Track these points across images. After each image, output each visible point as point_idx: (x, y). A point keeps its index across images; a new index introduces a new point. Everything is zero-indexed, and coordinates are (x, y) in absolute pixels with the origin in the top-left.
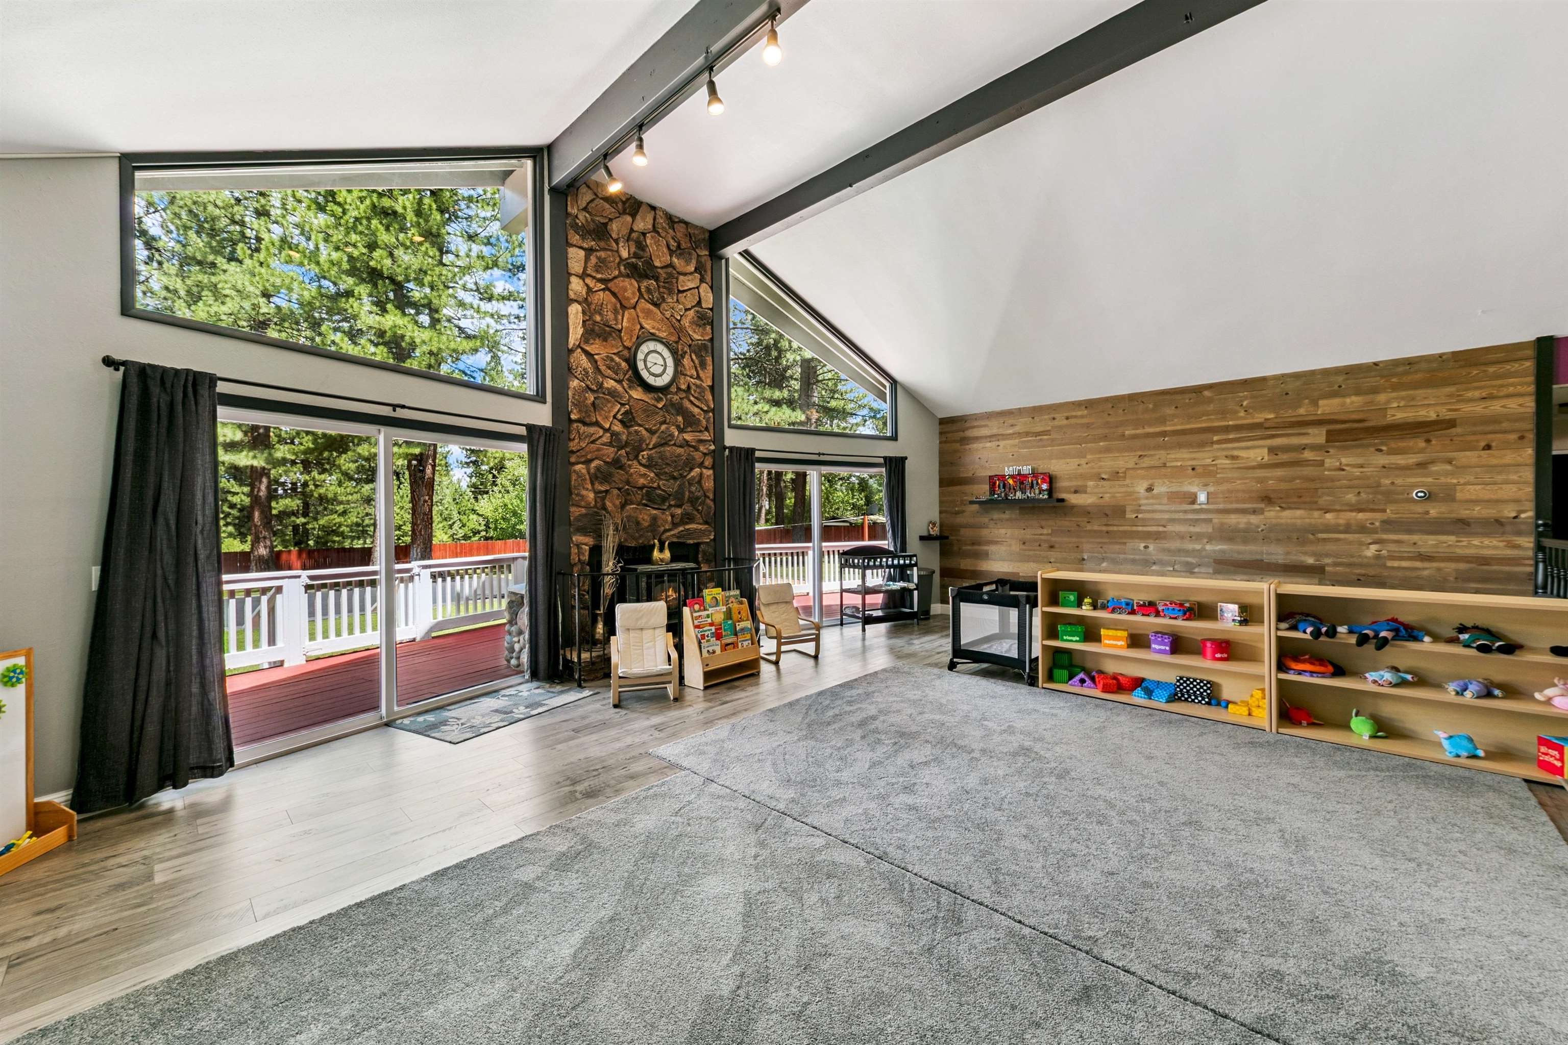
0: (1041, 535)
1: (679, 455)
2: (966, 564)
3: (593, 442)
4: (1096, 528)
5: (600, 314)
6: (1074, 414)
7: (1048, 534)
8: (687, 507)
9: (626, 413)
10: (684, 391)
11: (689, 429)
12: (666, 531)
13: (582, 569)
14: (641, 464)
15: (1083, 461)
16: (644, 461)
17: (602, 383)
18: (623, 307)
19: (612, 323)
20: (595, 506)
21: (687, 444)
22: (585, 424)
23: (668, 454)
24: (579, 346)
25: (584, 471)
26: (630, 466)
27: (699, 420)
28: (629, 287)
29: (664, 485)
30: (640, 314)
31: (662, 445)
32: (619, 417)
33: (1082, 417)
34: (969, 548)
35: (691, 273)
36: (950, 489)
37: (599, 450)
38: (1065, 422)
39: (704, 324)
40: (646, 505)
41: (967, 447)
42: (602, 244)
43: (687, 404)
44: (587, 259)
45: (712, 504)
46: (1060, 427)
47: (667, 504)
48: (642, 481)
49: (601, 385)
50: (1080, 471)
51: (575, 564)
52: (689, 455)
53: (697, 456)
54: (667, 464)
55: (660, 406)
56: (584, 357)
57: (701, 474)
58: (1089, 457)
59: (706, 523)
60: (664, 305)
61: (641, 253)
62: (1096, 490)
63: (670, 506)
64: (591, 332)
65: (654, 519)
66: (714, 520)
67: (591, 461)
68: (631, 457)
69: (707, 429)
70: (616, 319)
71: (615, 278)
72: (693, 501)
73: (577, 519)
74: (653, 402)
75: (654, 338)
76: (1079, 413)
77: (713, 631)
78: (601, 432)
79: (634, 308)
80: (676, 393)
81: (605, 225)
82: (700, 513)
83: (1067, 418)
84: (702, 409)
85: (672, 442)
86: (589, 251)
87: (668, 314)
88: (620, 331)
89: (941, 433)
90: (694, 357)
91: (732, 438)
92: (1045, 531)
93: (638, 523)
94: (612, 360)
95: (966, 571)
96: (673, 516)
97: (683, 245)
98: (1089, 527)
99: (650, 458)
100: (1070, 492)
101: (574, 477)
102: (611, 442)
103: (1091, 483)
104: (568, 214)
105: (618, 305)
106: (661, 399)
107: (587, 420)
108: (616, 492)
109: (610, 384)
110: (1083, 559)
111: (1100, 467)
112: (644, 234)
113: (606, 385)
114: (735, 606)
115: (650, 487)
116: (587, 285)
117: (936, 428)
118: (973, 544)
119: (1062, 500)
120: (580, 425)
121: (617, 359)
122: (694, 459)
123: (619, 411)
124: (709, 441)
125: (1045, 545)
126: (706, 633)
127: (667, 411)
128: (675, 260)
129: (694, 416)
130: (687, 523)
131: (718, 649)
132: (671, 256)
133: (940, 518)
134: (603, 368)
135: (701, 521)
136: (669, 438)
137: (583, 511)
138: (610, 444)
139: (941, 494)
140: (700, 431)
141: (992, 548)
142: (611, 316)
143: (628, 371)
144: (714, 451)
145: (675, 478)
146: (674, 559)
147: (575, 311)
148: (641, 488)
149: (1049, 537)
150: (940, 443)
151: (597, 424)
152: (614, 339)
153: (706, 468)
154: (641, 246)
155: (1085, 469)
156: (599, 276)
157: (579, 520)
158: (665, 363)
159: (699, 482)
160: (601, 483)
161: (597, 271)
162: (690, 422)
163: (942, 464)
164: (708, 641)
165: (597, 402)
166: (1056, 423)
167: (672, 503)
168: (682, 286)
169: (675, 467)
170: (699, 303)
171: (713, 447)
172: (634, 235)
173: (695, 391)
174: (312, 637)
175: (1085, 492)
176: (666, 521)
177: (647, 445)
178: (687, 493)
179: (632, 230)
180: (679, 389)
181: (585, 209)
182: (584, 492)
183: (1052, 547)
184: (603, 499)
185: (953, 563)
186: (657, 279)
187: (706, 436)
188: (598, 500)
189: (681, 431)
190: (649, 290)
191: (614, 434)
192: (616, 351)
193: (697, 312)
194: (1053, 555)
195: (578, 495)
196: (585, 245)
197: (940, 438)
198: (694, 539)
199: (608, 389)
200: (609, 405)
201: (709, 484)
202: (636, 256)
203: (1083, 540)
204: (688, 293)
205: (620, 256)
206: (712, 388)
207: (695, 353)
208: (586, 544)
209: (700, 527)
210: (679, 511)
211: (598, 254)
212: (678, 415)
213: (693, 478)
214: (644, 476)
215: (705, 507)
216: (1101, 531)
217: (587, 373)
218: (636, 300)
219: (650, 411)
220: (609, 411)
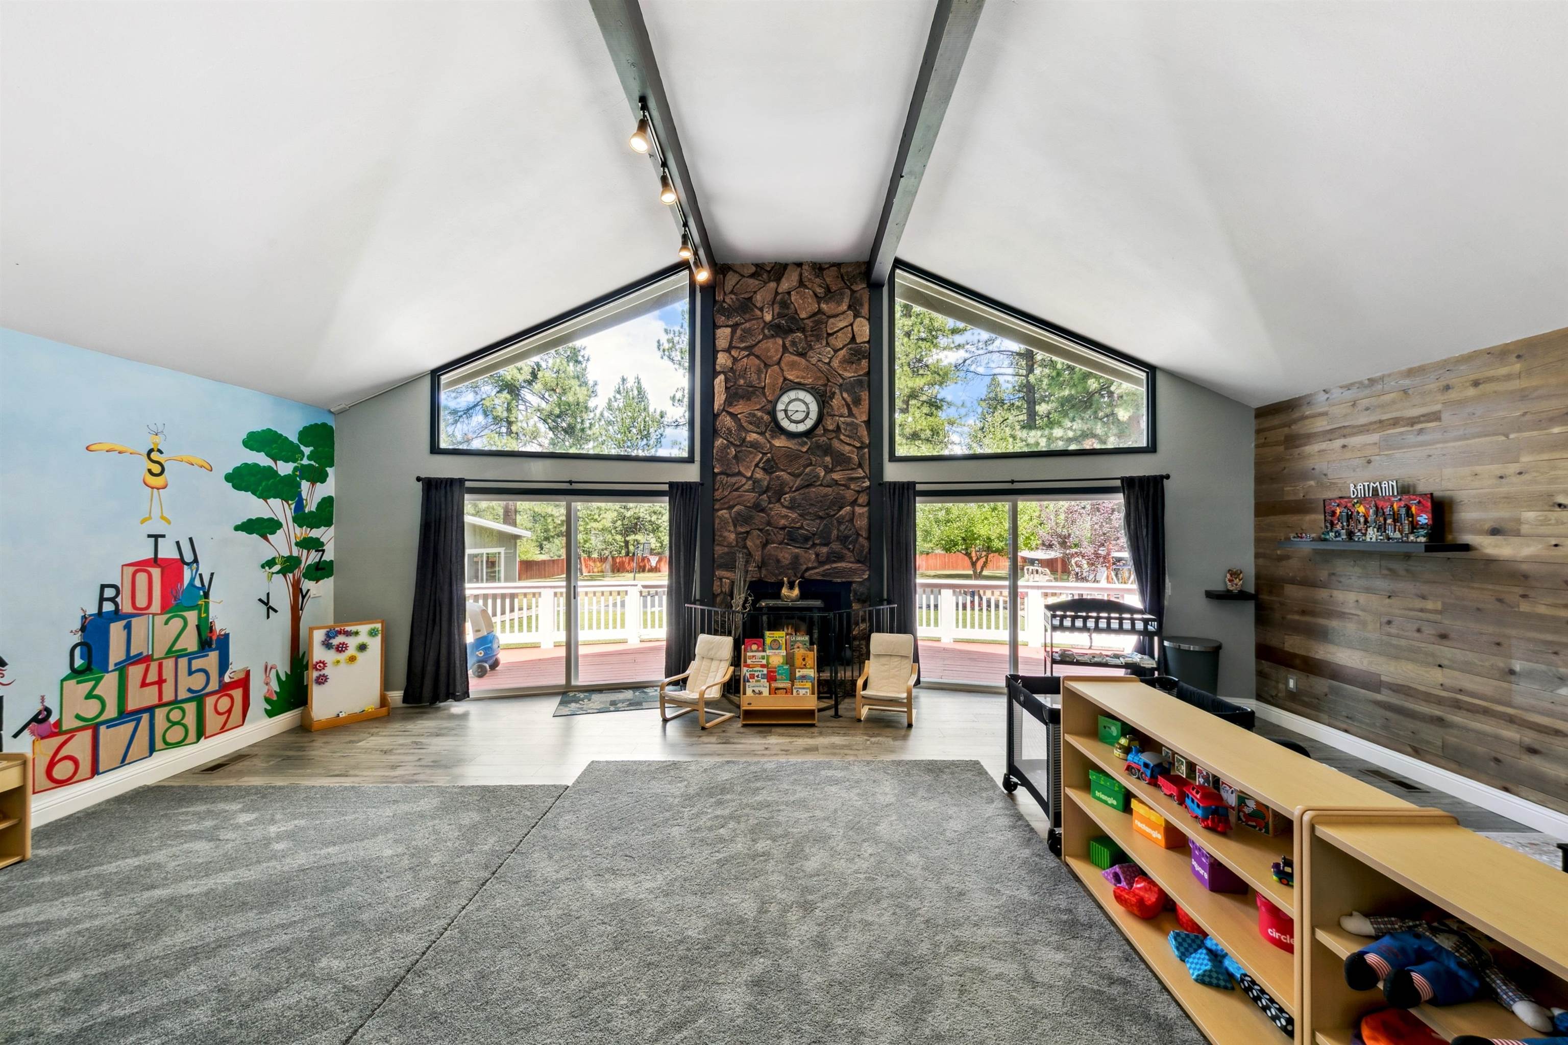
0: (1422, 610)
1: (826, 495)
2: (1293, 644)
3: (737, 490)
4: (1542, 610)
5: (744, 378)
6: (1492, 373)
7: (1436, 612)
8: (836, 546)
9: (768, 460)
10: (833, 431)
11: (838, 468)
12: (808, 569)
13: (724, 598)
14: (784, 506)
15: (1513, 468)
16: (786, 504)
17: (745, 438)
18: (767, 366)
19: (755, 383)
20: (737, 546)
21: (836, 483)
22: (728, 475)
23: (813, 495)
24: (724, 410)
25: (727, 516)
26: (771, 509)
27: (850, 458)
28: (773, 347)
29: (808, 525)
30: (785, 368)
31: (808, 486)
32: (761, 465)
33: (1508, 377)
34: (1297, 617)
35: (844, 313)
36: (1272, 519)
37: (740, 496)
38: (1472, 392)
39: (859, 359)
40: (788, 544)
41: (1297, 451)
42: (747, 316)
43: (836, 444)
44: (733, 333)
45: (866, 543)
46: (1462, 403)
47: (811, 543)
48: (783, 522)
49: (744, 440)
50: (1504, 489)
51: (718, 595)
52: (838, 493)
53: (849, 495)
54: (812, 505)
55: (804, 449)
56: (728, 418)
57: (853, 512)
58: (1526, 459)
59: (858, 561)
60: (810, 353)
61: (786, 311)
62: (1543, 530)
63: (814, 545)
64: (733, 396)
65: (796, 558)
66: (870, 560)
67: (734, 506)
68: (773, 500)
69: (860, 465)
70: (759, 378)
71: (759, 342)
72: (843, 539)
73: (721, 557)
74: (797, 447)
75: (799, 386)
76: (1503, 371)
77: (765, 672)
78: (744, 480)
79: (779, 363)
80: (823, 435)
81: (750, 299)
82: (852, 551)
83: (1476, 384)
84: (854, 446)
85: (819, 483)
86: (734, 327)
87: (814, 360)
88: (764, 388)
89: (1258, 432)
90: (845, 395)
91: (893, 473)
92: (1430, 605)
93: (778, 561)
94: (754, 415)
95: (1295, 656)
96: (817, 555)
97: (834, 288)
98: (1525, 607)
99: (793, 500)
100: (1480, 532)
101: (717, 521)
102: (753, 489)
103: (1530, 515)
104: (715, 301)
105: (762, 366)
106: (806, 443)
107: (728, 472)
108: (756, 532)
109: (753, 437)
110: (1512, 672)
111: (1553, 480)
112: (789, 293)
113: (748, 439)
114: (800, 652)
115: (792, 528)
116: (733, 356)
117: (1252, 424)
118: (1303, 613)
119: (1466, 548)
120: (723, 476)
121: (759, 414)
122: (843, 498)
123: (761, 459)
124: (863, 478)
125: (1429, 630)
126: (756, 674)
127: (812, 454)
128: (823, 306)
129: (843, 455)
130: (835, 562)
131: (766, 692)
132: (819, 304)
133: (1256, 566)
134: (745, 424)
135: (852, 559)
136: (815, 479)
137: (726, 550)
138: (753, 490)
139: (1258, 528)
140: (853, 469)
141: (1334, 624)
142: (754, 377)
143: (770, 423)
144: (868, 488)
145: (821, 518)
146: (803, 596)
147: (720, 381)
148: (783, 528)
149: (1438, 617)
150: (1257, 446)
151: (739, 473)
152: (758, 397)
153: (860, 505)
154: (785, 305)
155: (1514, 486)
156: (743, 345)
157: (722, 558)
158: (808, 408)
159: (851, 520)
160: (741, 525)
161: (742, 341)
162: (841, 461)
163: (1260, 479)
164: (757, 681)
165: (740, 455)
166: (1453, 395)
167: (817, 542)
168: (831, 329)
169: (821, 507)
170: (853, 338)
171: (867, 484)
172: (779, 298)
173: (846, 430)
174: (645, 626)
175: (1517, 533)
176: (809, 560)
177: (791, 488)
178: (835, 532)
179: (777, 293)
180: (826, 430)
181: (732, 292)
182: (726, 534)
183: (1444, 637)
184: (745, 539)
185: (1275, 639)
186: (803, 330)
187: (860, 473)
188: (739, 540)
189: (829, 471)
190: (794, 343)
191: (756, 482)
192: (758, 407)
193: (850, 349)
194: (1446, 652)
195: (721, 536)
196: (730, 323)
197: (1256, 439)
198: (843, 577)
199: (750, 442)
200: (751, 456)
201: (862, 523)
202: (780, 315)
203: (1513, 632)
204: (839, 334)
205: (764, 321)
206: (868, 423)
207: (847, 391)
208: (727, 578)
209: (851, 565)
210: (825, 550)
211: (743, 326)
212: (826, 455)
213: (843, 517)
214: (786, 517)
215: (857, 546)
216: (1554, 619)
217: (731, 431)
218: (779, 356)
219: (792, 457)
220: (751, 462)
